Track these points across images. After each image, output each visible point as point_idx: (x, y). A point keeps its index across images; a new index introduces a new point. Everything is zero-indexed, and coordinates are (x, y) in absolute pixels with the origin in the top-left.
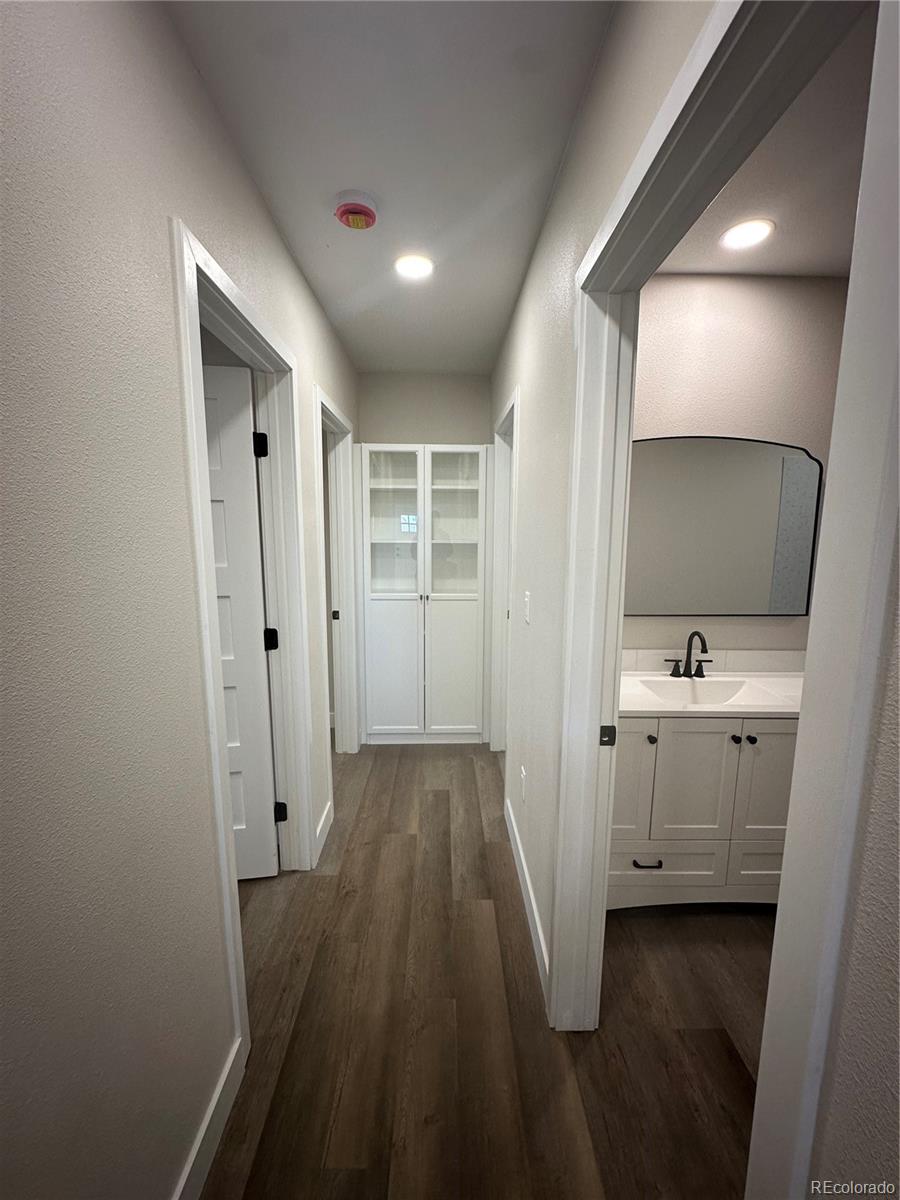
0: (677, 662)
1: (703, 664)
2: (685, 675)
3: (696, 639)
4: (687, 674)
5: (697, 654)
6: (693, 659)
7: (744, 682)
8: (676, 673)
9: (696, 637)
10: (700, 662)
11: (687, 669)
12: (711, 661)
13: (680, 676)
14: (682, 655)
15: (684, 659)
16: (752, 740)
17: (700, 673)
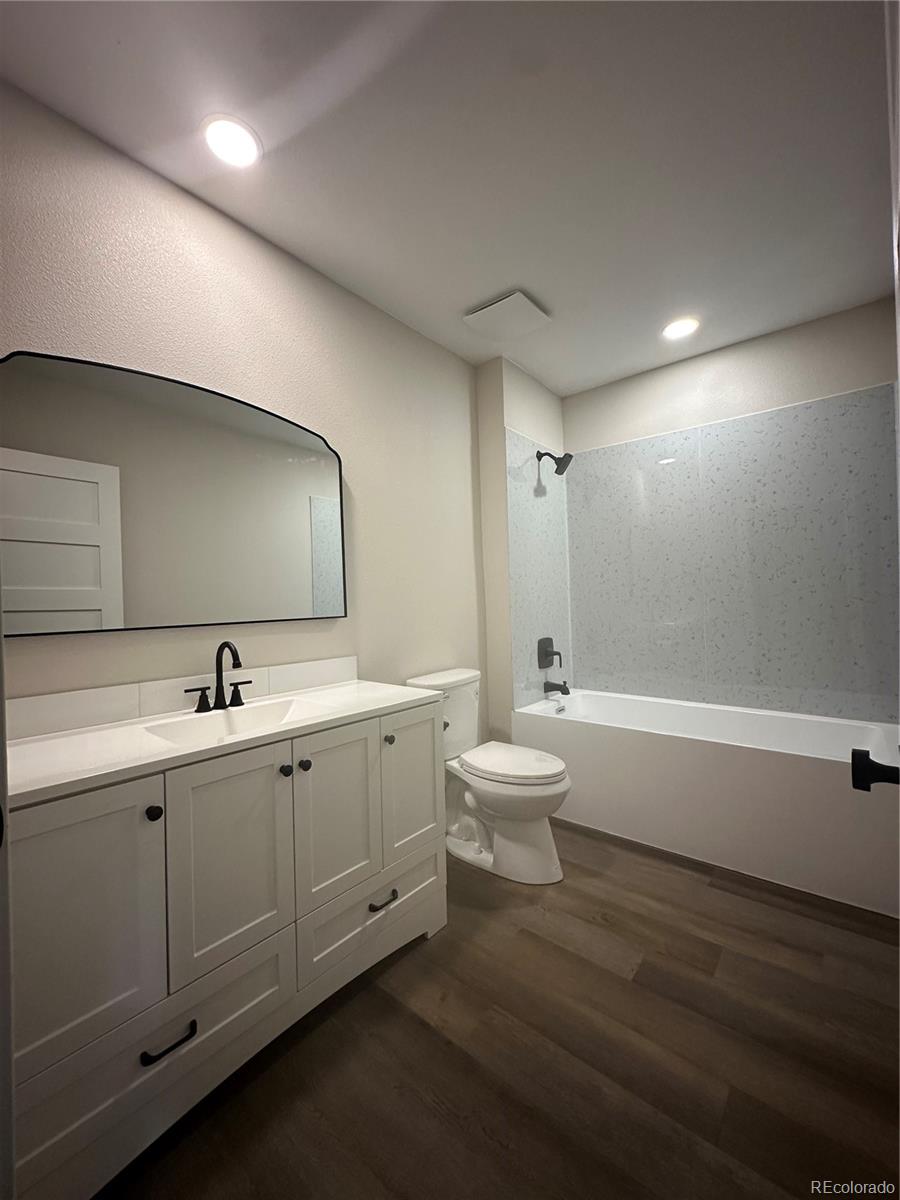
0: (203, 690)
1: (239, 686)
2: (216, 707)
3: (227, 652)
4: (220, 704)
5: (230, 676)
6: (226, 684)
7: (292, 701)
8: (203, 707)
9: (227, 649)
10: (235, 685)
11: (217, 698)
12: (250, 682)
13: (209, 710)
14: (210, 680)
15: (214, 686)
16: (305, 765)
17: (237, 701)
